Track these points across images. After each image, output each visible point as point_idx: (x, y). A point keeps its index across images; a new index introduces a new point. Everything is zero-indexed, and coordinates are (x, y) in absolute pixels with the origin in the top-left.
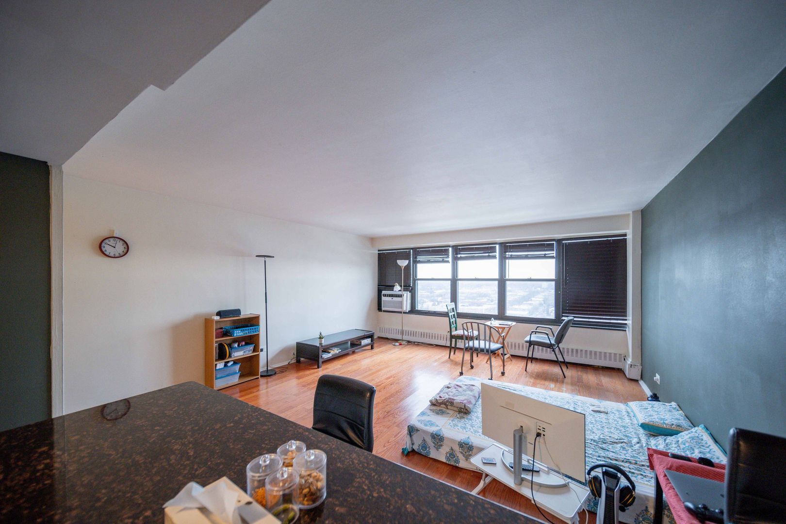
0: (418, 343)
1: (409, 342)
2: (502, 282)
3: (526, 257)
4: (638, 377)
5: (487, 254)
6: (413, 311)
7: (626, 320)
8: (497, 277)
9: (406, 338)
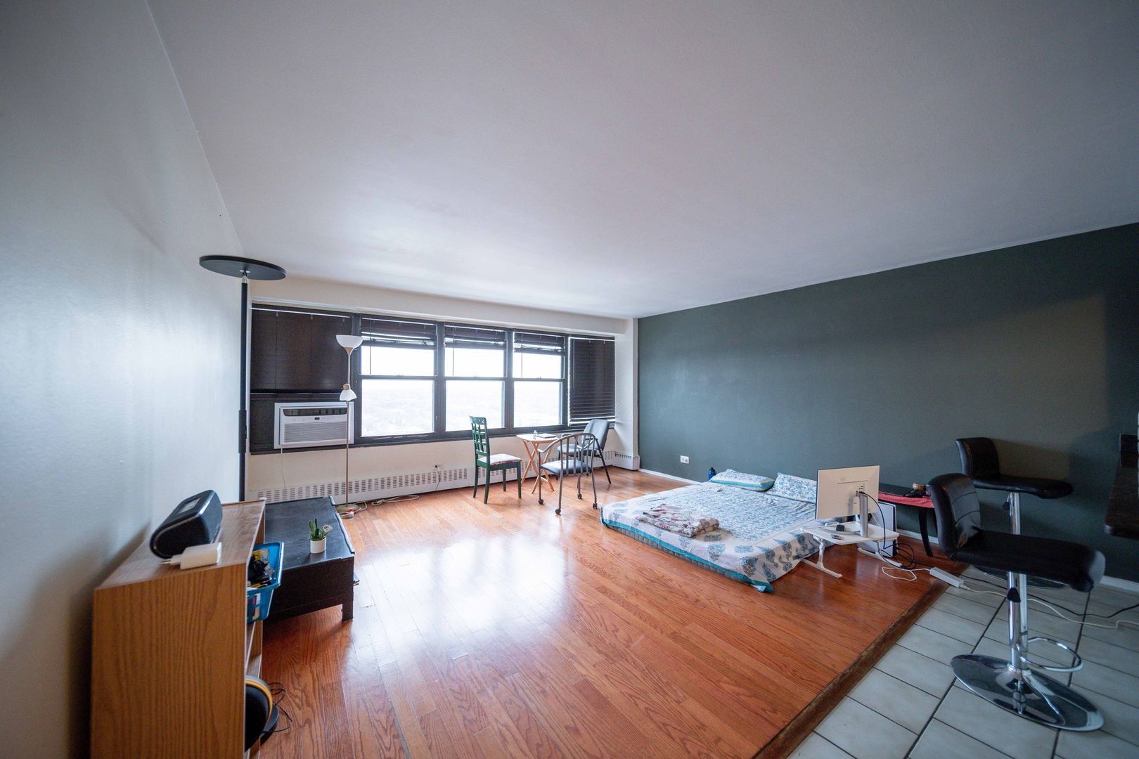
0: (385, 499)
1: (360, 504)
2: (508, 383)
3: (539, 351)
4: (637, 467)
5: (493, 342)
6: (361, 442)
7: (614, 418)
8: (502, 375)
9: (355, 496)
